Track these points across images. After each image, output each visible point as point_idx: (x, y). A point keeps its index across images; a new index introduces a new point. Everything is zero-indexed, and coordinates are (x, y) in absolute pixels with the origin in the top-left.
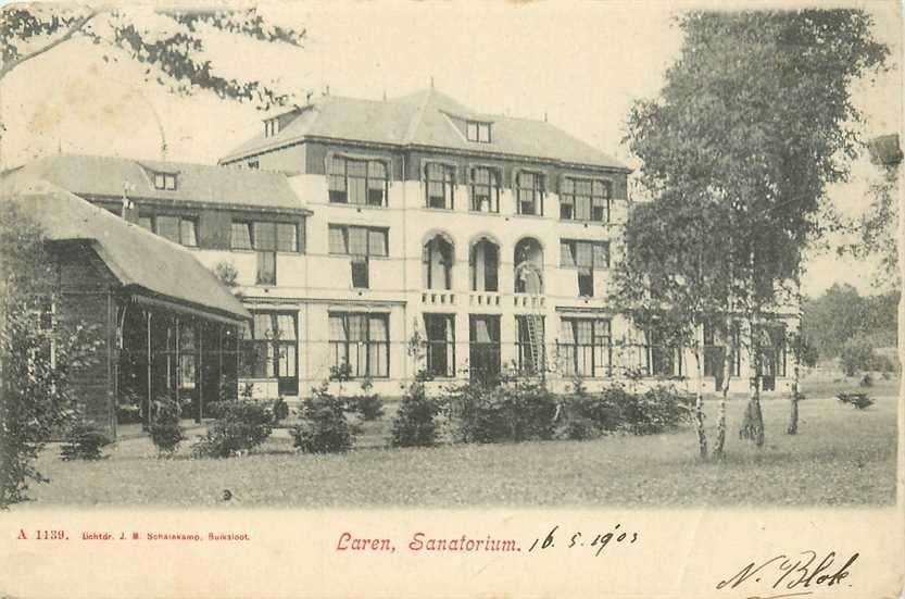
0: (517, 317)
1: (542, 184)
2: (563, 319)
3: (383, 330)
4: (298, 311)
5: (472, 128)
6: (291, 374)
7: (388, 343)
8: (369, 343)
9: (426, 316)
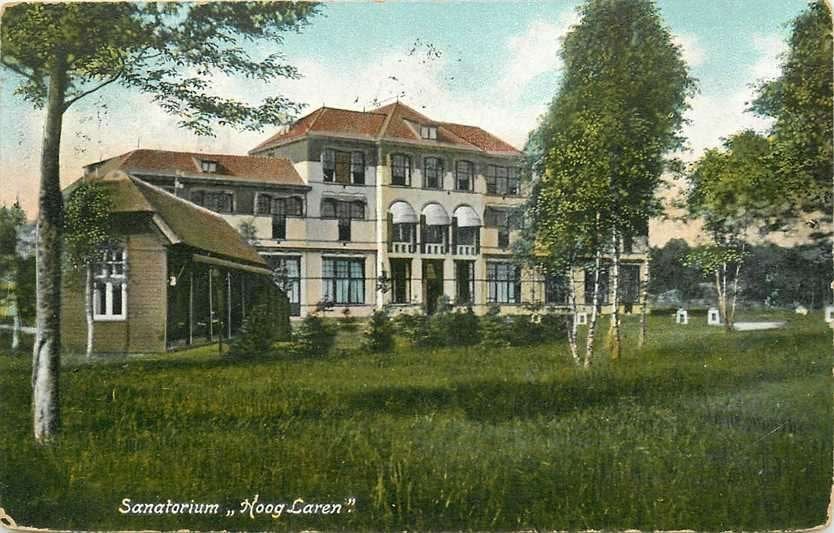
0: (455, 261)
1: (473, 169)
2: (488, 263)
3: (360, 270)
4: (300, 257)
5: (425, 131)
6: (296, 301)
7: (364, 279)
8: (351, 279)
9: (391, 260)
